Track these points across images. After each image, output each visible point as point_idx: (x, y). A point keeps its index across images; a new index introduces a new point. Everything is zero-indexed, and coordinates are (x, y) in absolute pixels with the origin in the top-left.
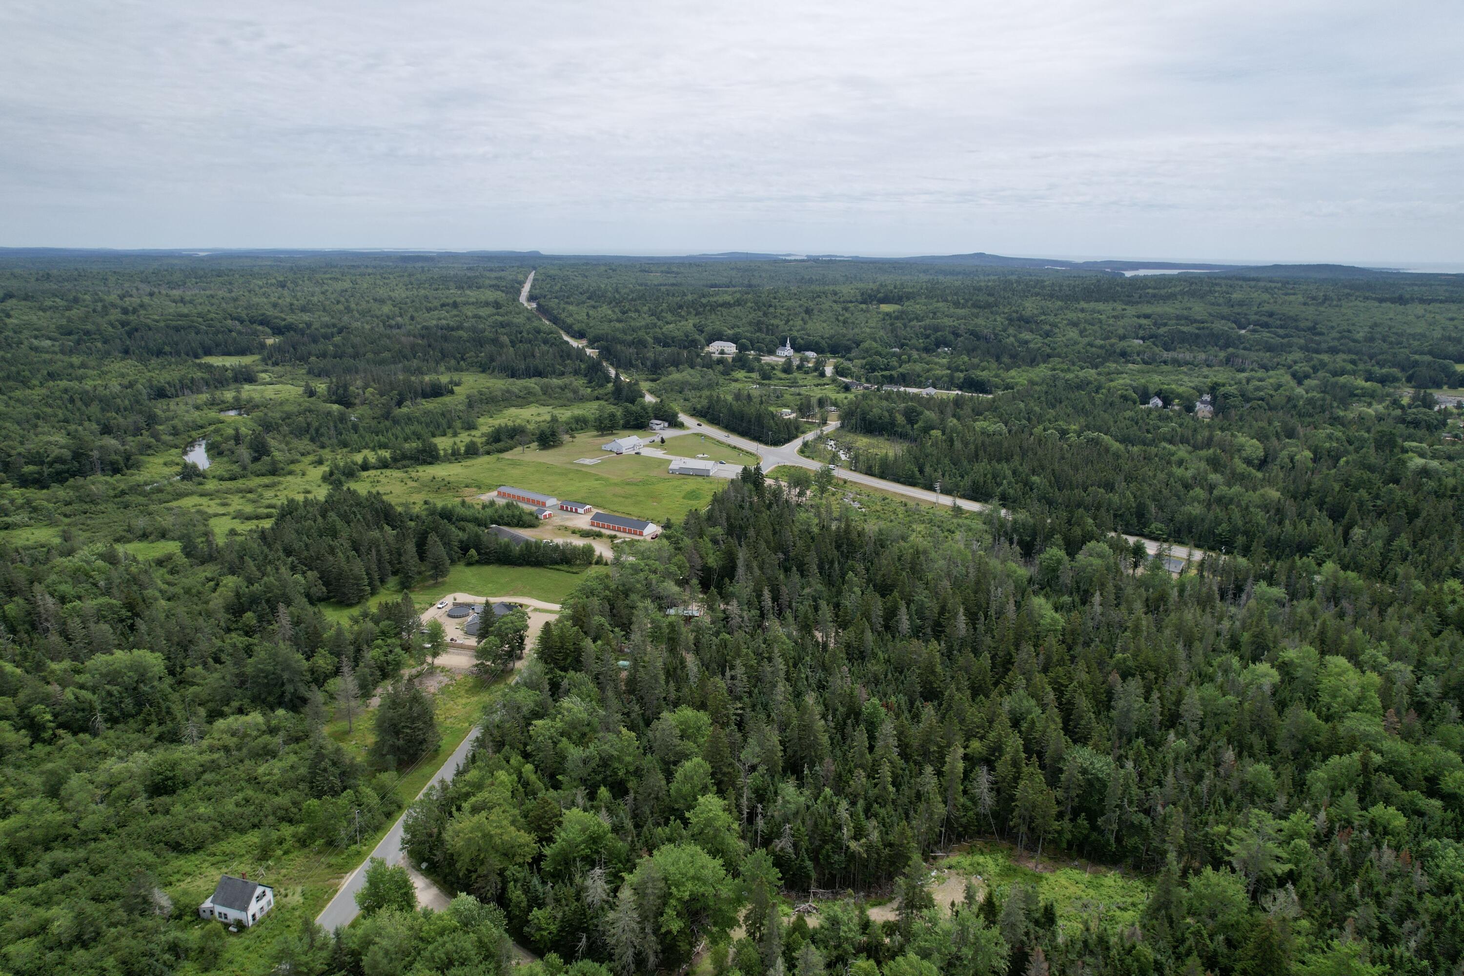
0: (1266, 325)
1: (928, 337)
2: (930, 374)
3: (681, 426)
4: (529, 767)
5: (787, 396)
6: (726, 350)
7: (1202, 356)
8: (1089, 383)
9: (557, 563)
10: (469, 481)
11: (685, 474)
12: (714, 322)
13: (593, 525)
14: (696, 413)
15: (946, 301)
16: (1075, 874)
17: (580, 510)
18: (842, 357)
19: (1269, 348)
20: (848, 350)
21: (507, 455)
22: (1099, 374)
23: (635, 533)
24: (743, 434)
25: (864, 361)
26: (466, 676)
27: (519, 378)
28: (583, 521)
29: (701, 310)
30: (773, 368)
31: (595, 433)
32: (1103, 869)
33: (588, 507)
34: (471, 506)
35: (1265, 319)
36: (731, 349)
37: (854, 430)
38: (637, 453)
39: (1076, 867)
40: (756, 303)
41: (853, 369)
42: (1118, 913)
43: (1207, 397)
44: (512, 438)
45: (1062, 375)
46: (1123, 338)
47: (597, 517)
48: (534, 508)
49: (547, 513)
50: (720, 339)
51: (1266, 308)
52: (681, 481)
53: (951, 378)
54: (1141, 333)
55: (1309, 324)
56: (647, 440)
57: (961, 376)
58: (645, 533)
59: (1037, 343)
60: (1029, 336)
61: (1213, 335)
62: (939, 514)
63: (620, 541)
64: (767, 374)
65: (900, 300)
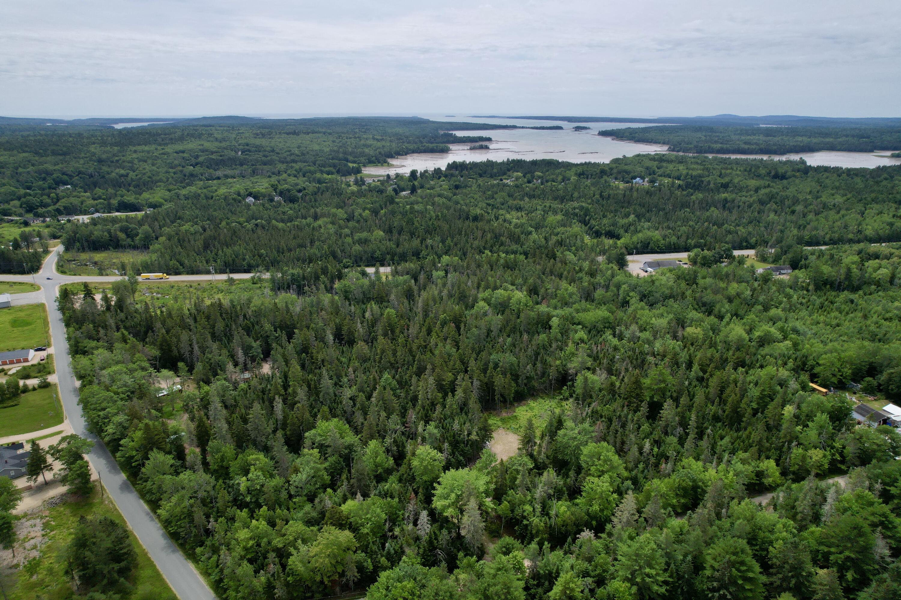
0: (250, 151)
2: (86, 204)
19: (265, 163)
22: (199, 189)
23: (19, 361)
35: (245, 147)
43: (274, 193)
51: (241, 141)
54: (188, 162)
55: (269, 148)
57: (115, 202)
58: (30, 359)
59: (132, 175)
60: (122, 172)
61: (230, 159)
62: (220, 285)
63: (13, 371)
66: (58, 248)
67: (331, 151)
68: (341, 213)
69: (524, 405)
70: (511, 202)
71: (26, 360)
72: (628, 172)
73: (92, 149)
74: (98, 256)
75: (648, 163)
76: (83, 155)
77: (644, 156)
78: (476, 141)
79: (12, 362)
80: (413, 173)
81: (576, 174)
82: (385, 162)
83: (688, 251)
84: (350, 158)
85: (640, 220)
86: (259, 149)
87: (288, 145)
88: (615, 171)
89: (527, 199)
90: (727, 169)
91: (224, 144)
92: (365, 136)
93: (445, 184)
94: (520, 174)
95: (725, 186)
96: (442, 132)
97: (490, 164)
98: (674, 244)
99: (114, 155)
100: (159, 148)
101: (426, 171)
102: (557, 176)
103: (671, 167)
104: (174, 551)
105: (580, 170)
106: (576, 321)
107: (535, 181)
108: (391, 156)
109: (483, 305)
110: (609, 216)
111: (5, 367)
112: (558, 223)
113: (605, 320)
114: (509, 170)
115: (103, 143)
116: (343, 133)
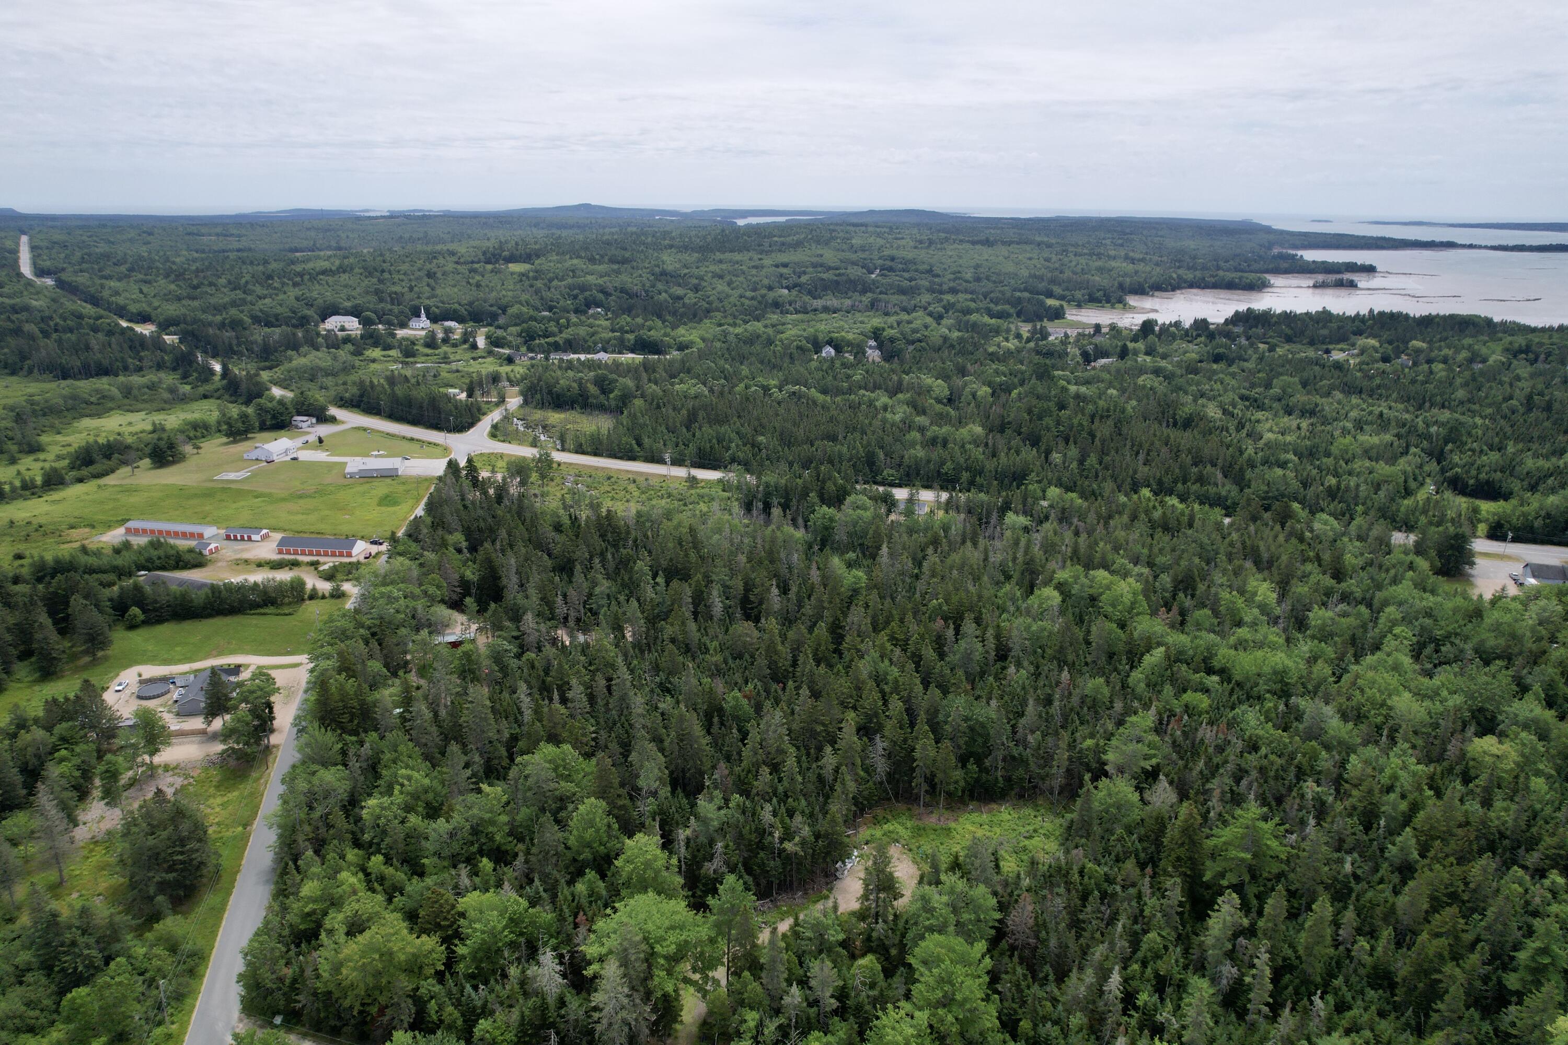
0: (891, 269)
1: (575, 297)
2: (596, 337)
3: (333, 420)
4: (378, 859)
5: (444, 374)
6: (347, 326)
7: (848, 302)
8: (758, 336)
9: (259, 606)
10: (72, 521)
11: (367, 477)
12: (321, 292)
13: (280, 552)
14: (344, 403)
15: (579, 257)
16: (975, 817)
17: (254, 537)
18: (490, 325)
19: (902, 291)
20: (494, 317)
21: (110, 480)
22: (766, 326)
23: (341, 555)
24: (414, 422)
25: (518, 328)
26: (206, 769)
27: (75, 377)
28: (267, 550)
29: (298, 279)
30: (413, 343)
31: (225, 440)
32: (994, 806)
33: (264, 531)
34: (98, 553)
35: (889, 263)
36: (353, 325)
37: (542, 405)
38: (294, 459)
39: (973, 811)
40: (365, 268)
41: (510, 338)
42: (1027, 842)
43: (872, 343)
44: (108, 457)
45: (731, 329)
46: (770, 288)
47: (282, 543)
48: (192, 543)
49: (212, 546)
50: (336, 312)
51: (887, 252)
52: (367, 486)
53: (621, 341)
54: (784, 282)
55: (926, 267)
56: (299, 442)
57: (632, 338)
58: (354, 553)
59: (691, 298)
60: (680, 291)
61: (850, 281)
62: (671, 486)
63: (326, 567)
64: (409, 351)
65: (528, 258)
66: (514, 402)
67: (1031, 276)
68: (940, 387)
70: (1301, 398)
71: (349, 555)
73: (665, 256)
74: (555, 417)
76: (646, 264)
78: (1339, 272)
79: (326, 554)
80: (1147, 327)
81: (1508, 350)
82: (1120, 301)
84: (1057, 290)
86: (908, 264)
87: (961, 261)
89: (1338, 395)
91: (854, 257)
92: (1112, 253)
93: (1195, 351)
94: (1373, 342)
96: (1276, 251)
97: (1325, 317)
99: (686, 266)
100: (756, 257)
101: (1177, 324)
102: (1457, 351)
104: (268, 881)
105: (1520, 341)
107: (1404, 357)
108: (1140, 290)
109: (1050, 595)
110: (1511, 449)
111: (321, 559)
112: (1368, 453)
113: (1280, 676)
114: (1359, 333)
115: (685, 248)
116: (1076, 245)
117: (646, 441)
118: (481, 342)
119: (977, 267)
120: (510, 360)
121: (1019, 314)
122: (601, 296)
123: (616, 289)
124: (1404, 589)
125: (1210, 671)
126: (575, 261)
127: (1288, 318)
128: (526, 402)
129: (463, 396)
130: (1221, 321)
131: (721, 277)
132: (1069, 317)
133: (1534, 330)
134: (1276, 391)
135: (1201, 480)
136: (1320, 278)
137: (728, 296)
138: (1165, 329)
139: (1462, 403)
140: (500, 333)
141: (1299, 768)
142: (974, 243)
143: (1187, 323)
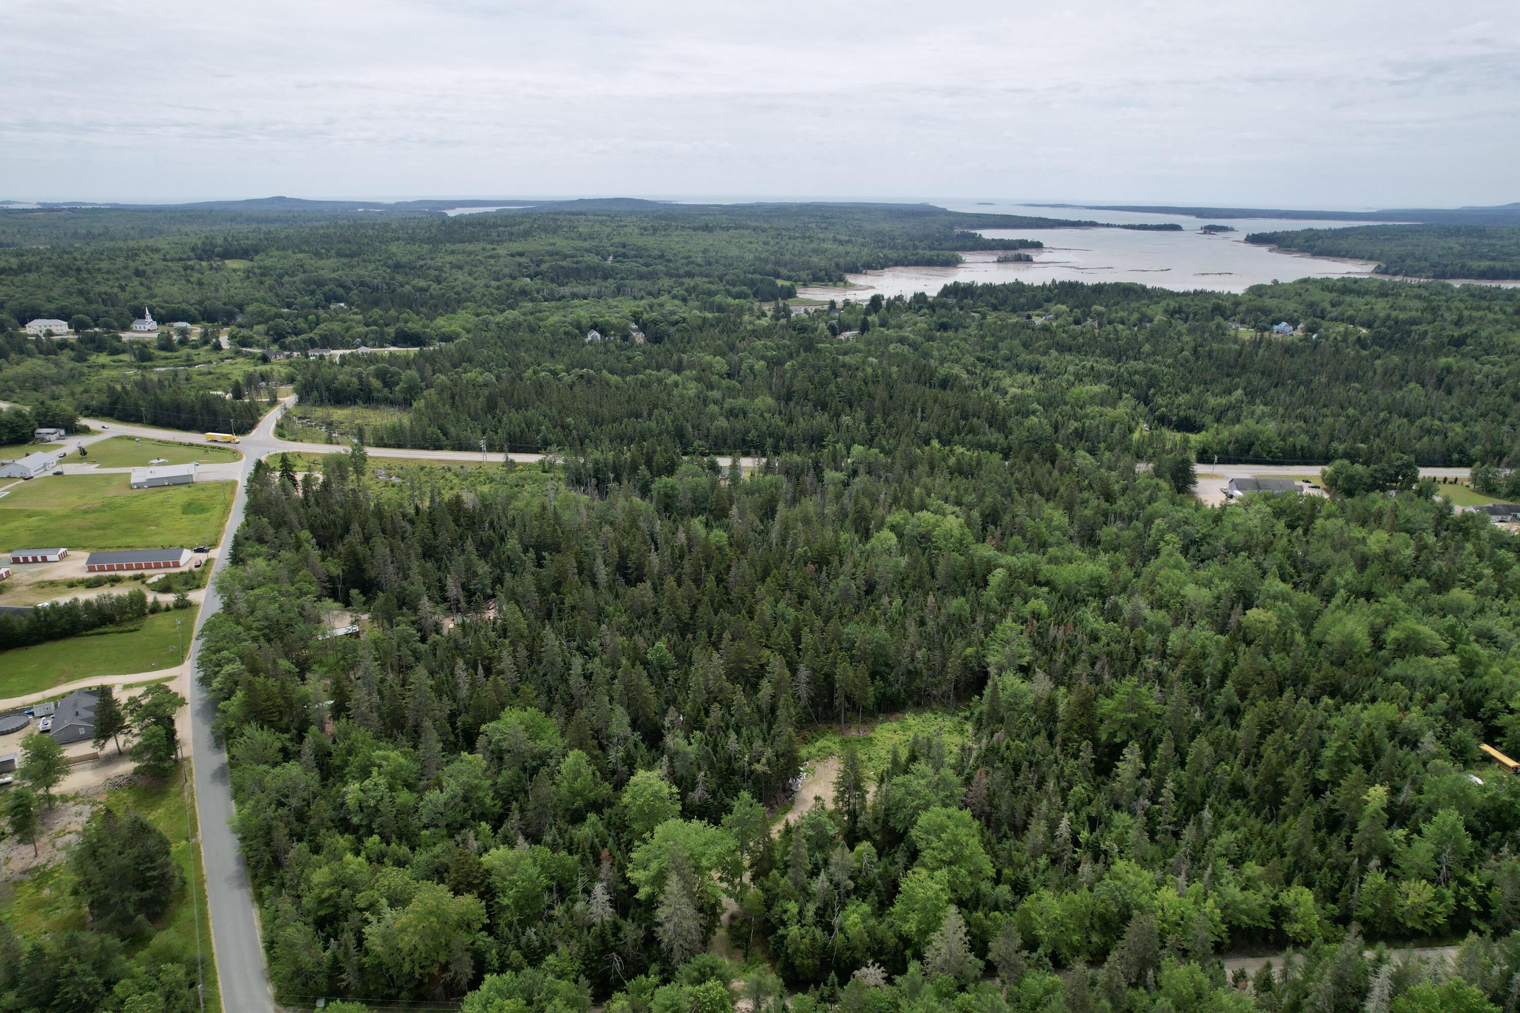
0: (624, 256)
1: (312, 292)
3: (86, 430)
5: (196, 377)
6: (54, 330)
7: (594, 289)
8: (521, 324)
9: (94, 626)
11: (157, 486)
12: (8, 294)
13: (91, 570)
15: (301, 251)
17: (50, 557)
20: (233, 315)
22: (523, 314)
23: (167, 566)
25: (264, 327)
26: (114, 792)
28: (74, 569)
30: (146, 346)
33: (61, 550)
35: (621, 250)
36: (61, 328)
37: (321, 402)
38: (58, 474)
40: (54, 267)
41: (256, 337)
43: (634, 326)
45: (490, 318)
46: (514, 278)
47: (89, 560)
49: (3, 571)
50: (37, 314)
51: (616, 240)
53: (380, 334)
54: (525, 271)
55: (657, 252)
56: (54, 455)
57: (391, 330)
58: (182, 562)
59: (435, 288)
60: (422, 283)
61: (589, 268)
62: (491, 471)
63: (155, 579)
64: (143, 354)
65: (244, 253)
66: (289, 399)
67: (756, 258)
68: (719, 363)
69: (897, 720)
70: (1025, 357)
71: (177, 565)
72: (1266, 311)
73: (393, 248)
74: (339, 414)
75: (1317, 295)
76: (377, 257)
77: (1315, 281)
78: (1014, 248)
79: (158, 566)
80: (876, 301)
81: (1166, 311)
82: (841, 279)
83: (1326, 464)
84: (783, 271)
85: (1252, 402)
86: (640, 253)
87: (688, 247)
88: (1242, 308)
89: (1054, 353)
90: (1478, 309)
91: (586, 244)
92: (821, 236)
93: (922, 322)
94: (1063, 308)
95: (1458, 343)
96: (958, 231)
97: (1018, 288)
98: (1302, 449)
99: (420, 258)
100: (489, 247)
101: (899, 298)
102: (1130, 314)
103: (1359, 302)
104: (241, 886)
105: (1173, 304)
106: (1041, 578)
107: (1089, 321)
108: (855, 270)
109: (887, 537)
110: (1195, 391)
111: (147, 572)
112: (1093, 399)
113: (1095, 581)
114: (1049, 300)
115: (412, 239)
116: (787, 229)
117: (452, 430)
118: (224, 341)
119: (705, 251)
120: (265, 359)
121: (755, 295)
122: (341, 291)
123: (354, 283)
124: (1161, 505)
125: (1039, 584)
126: (300, 256)
127: (989, 289)
128: (301, 401)
129: (229, 396)
130: (935, 294)
131: (460, 268)
132: (800, 296)
133: (1178, 294)
134: (1004, 352)
135: (972, 430)
136: (1001, 254)
137: (473, 286)
138: (890, 303)
139: (1148, 355)
140: (245, 332)
141: (1135, 648)
142: (695, 229)
143: (908, 296)
